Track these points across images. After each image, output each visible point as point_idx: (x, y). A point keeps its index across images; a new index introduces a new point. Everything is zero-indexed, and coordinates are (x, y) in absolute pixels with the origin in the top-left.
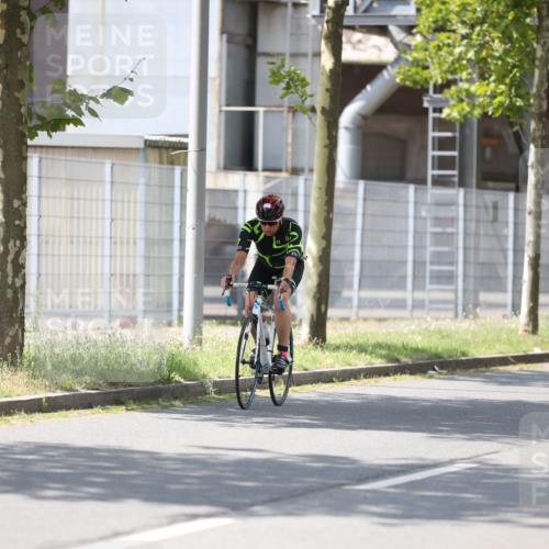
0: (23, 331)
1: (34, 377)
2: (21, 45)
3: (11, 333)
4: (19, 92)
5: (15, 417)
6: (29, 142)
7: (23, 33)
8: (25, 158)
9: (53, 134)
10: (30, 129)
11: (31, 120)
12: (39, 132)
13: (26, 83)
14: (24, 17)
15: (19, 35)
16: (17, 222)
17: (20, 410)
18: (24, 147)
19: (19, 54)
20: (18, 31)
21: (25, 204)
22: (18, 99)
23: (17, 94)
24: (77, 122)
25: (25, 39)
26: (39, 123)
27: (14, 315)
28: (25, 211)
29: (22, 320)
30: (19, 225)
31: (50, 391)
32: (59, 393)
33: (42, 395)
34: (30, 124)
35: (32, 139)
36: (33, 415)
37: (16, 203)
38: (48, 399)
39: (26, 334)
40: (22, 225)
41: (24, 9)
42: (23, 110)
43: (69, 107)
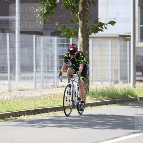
0: (89, 85)
1: (92, 97)
2: (87, 11)
3: (86, 86)
4: (86, 23)
5: (88, 108)
6: (89, 36)
7: (87, 7)
8: (89, 40)
9: (96, 34)
10: (89, 33)
11: (90, 30)
12: (92, 33)
13: (88, 20)
14: (87, 3)
15: (86, 8)
16: (87, 57)
17: (89, 106)
18: (88, 37)
19: (86, 13)
20: (86, 7)
21: (89, 52)
22: (86, 25)
23: (86, 24)
24: (102, 30)
25: (88, 9)
26: (92, 31)
27: (87, 81)
28: (89, 54)
29: (89, 82)
30: (87, 58)
31: (97, 101)
32: (99, 101)
33: (94, 102)
34: (89, 31)
35: (90, 35)
36: (92, 107)
37: (86, 52)
38: (96, 103)
39: (90, 86)
40: (88, 58)
41: (87, 1)
42: (88, 28)
43: (99, 27)
